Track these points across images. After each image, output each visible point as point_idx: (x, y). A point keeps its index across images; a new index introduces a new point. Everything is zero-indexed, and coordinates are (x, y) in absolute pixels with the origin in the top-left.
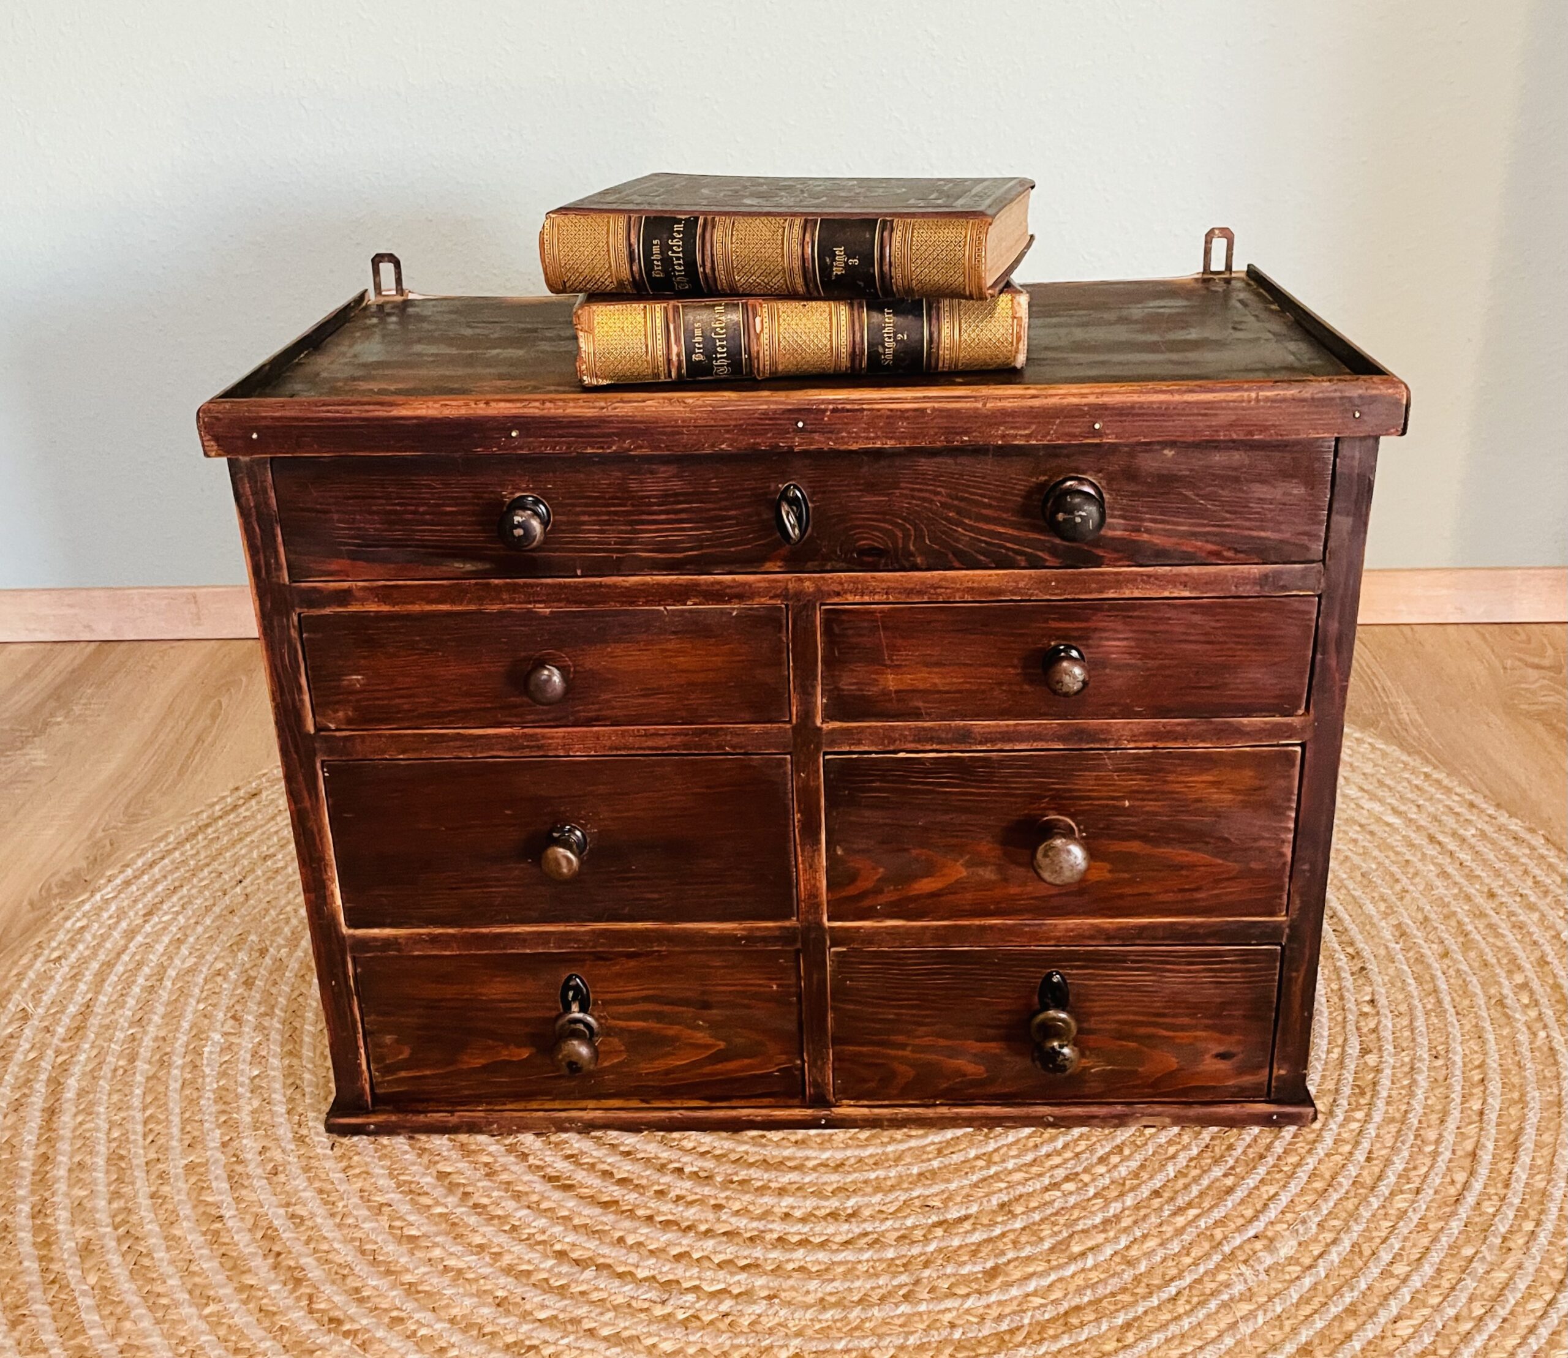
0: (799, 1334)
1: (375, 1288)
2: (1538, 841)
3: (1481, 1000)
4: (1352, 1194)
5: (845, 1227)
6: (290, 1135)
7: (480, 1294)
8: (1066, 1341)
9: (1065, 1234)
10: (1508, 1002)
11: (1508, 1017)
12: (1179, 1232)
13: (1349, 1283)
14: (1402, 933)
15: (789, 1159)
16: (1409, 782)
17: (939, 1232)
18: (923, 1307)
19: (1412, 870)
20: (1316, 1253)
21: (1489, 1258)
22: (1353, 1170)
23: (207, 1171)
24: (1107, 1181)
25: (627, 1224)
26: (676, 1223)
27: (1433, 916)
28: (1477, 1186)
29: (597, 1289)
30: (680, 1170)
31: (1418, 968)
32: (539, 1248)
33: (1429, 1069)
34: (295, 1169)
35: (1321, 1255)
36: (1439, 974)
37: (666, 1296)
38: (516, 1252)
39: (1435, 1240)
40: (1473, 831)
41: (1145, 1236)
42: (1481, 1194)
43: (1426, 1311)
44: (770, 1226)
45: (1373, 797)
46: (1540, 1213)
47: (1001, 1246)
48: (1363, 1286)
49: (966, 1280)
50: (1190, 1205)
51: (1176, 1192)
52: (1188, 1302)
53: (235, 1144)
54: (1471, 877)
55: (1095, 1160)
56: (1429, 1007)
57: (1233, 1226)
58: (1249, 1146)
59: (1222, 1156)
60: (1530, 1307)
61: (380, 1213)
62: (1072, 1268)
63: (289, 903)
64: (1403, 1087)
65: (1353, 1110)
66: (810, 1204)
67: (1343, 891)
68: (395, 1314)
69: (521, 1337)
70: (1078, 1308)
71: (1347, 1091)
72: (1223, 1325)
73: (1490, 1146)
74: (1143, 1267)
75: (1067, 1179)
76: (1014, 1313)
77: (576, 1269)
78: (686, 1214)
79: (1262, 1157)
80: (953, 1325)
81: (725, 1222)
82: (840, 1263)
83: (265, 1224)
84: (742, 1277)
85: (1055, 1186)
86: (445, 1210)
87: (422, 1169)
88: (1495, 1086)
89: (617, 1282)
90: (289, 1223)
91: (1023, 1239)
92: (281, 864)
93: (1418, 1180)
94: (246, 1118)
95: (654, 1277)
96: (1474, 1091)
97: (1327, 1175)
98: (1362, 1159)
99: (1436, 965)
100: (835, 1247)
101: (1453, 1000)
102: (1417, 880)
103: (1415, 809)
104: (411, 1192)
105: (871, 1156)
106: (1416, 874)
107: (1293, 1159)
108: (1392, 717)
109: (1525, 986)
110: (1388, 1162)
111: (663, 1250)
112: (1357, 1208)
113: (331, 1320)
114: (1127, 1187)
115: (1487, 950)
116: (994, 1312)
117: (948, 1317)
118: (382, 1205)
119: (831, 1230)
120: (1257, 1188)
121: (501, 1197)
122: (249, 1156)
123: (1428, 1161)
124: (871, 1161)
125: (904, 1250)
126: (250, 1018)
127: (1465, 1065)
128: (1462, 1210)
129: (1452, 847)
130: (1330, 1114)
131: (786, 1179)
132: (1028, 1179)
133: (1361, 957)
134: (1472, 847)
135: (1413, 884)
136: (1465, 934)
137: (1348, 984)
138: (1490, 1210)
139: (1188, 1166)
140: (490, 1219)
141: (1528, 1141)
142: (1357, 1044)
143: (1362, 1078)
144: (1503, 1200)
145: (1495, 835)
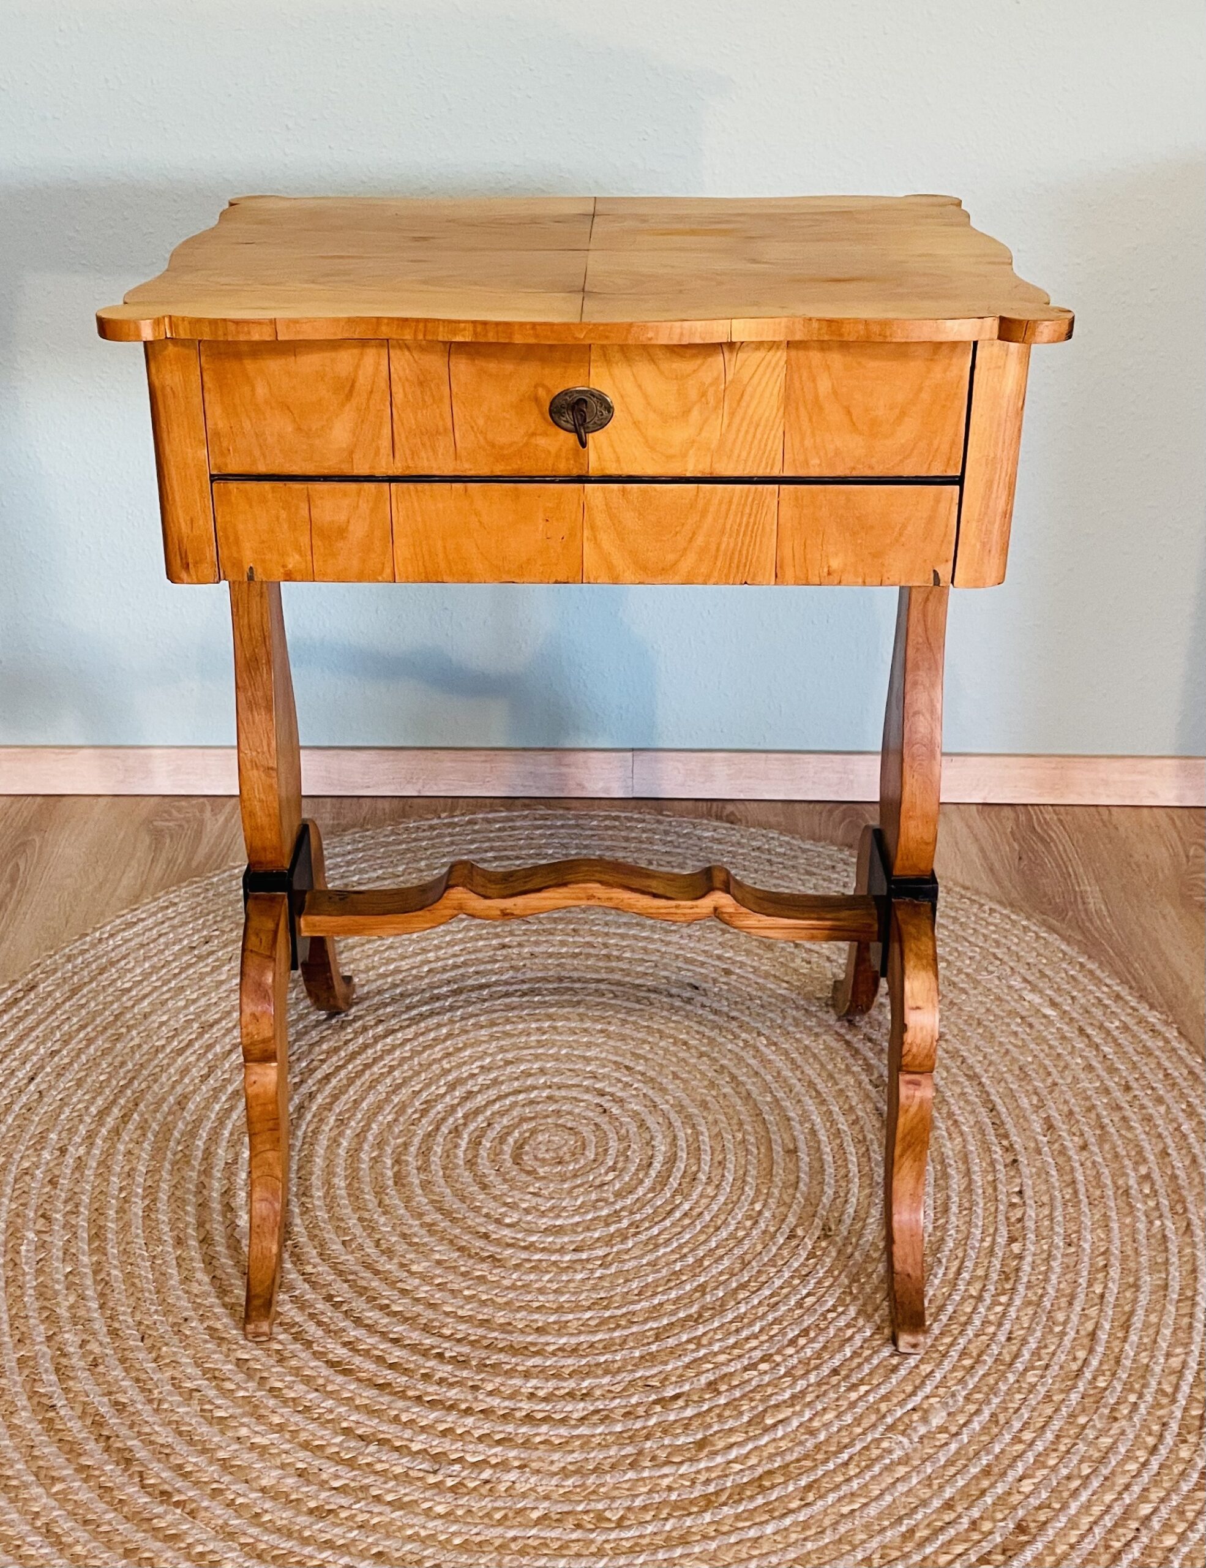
0: (547, 1497)
1: (195, 1464)
2: (1172, 1034)
3: (1110, 1193)
4: (994, 1370)
5: (582, 1405)
7: (283, 1466)
8: (760, 1500)
9: (760, 1409)
10: (1133, 1192)
11: (1129, 1204)
12: (853, 1405)
13: (986, 1448)
14: (1050, 1126)
15: (532, 1344)
16: (1067, 972)
17: (658, 1408)
18: (646, 1474)
19: (1062, 1064)
20: (961, 1422)
21: (1099, 1426)
22: (995, 1349)
23: (37, 1364)
24: (795, 1361)
25: (401, 1404)
26: (442, 1403)
27: (1077, 1109)
28: (1095, 1363)
29: (381, 1461)
30: (440, 1356)
31: (1061, 1160)
32: (329, 1425)
33: (1064, 1255)
34: (112, 1361)
35: (965, 1425)
36: (1077, 1165)
37: (436, 1467)
38: (309, 1430)
39: (1057, 1410)
40: (1117, 1023)
41: (824, 1409)
42: (1097, 1370)
43: (1045, 1472)
44: (519, 1405)
45: (1034, 989)
46: (1144, 1386)
47: (708, 1420)
48: (997, 1450)
49: (679, 1449)
50: (862, 1382)
51: (852, 1370)
52: (858, 1466)
53: (59, 1337)
54: (1112, 1070)
55: (786, 1342)
56: (1067, 1197)
57: (895, 1400)
60: (1127, 1467)
61: (191, 1398)
62: (765, 1439)
63: (79, 1102)
64: (1040, 1274)
65: (998, 1295)
66: (551, 1384)
67: (1003, 1084)
68: (215, 1486)
69: (321, 1503)
70: (770, 1473)
71: (994, 1276)
72: (883, 1486)
73: (1107, 1326)
74: (822, 1437)
75: (763, 1360)
76: (719, 1477)
77: (363, 1443)
78: (449, 1394)
80: (670, 1489)
81: (481, 1401)
82: (578, 1437)
83: (92, 1411)
84: (498, 1449)
85: (753, 1366)
86: (247, 1394)
87: (222, 1357)
88: (1115, 1272)
89: (396, 1455)
90: (113, 1410)
91: (727, 1413)
92: (66, 1060)
93: (1047, 1357)
94: (64, 1312)
95: (425, 1450)
96: (1099, 1276)
97: (974, 1354)
98: (1003, 1339)
99: (1076, 1157)
100: (573, 1422)
101: (1087, 1191)
102: (1067, 1073)
103: (1069, 1001)
104: (215, 1378)
105: (601, 1340)
106: (1066, 1067)
107: (947, 1340)
109: (1147, 1177)
110: (1024, 1341)
111: (431, 1426)
112: (997, 1383)
113: (163, 1493)
114: (811, 1366)
115: (1119, 1142)
116: (702, 1477)
117: (665, 1482)
118: (192, 1390)
119: (569, 1408)
120: (917, 1367)
121: (294, 1382)
122: (72, 1350)
123: (1056, 1340)
124: (600, 1346)
125: (629, 1424)
126: (58, 1216)
127: (1092, 1251)
128: (1080, 1384)
129: (1098, 1040)
130: (980, 1298)
131: (530, 1363)
132: (731, 1361)
133: (1014, 1150)
134: (1115, 1040)
135: (1062, 1078)
136: (1102, 1127)
137: (1001, 1176)
138: (1103, 1385)
139: (862, 1347)
140: (285, 1402)
141: (1137, 1321)
142: (1005, 1233)
143: (1007, 1265)
144: (1114, 1374)
145: (1135, 1028)
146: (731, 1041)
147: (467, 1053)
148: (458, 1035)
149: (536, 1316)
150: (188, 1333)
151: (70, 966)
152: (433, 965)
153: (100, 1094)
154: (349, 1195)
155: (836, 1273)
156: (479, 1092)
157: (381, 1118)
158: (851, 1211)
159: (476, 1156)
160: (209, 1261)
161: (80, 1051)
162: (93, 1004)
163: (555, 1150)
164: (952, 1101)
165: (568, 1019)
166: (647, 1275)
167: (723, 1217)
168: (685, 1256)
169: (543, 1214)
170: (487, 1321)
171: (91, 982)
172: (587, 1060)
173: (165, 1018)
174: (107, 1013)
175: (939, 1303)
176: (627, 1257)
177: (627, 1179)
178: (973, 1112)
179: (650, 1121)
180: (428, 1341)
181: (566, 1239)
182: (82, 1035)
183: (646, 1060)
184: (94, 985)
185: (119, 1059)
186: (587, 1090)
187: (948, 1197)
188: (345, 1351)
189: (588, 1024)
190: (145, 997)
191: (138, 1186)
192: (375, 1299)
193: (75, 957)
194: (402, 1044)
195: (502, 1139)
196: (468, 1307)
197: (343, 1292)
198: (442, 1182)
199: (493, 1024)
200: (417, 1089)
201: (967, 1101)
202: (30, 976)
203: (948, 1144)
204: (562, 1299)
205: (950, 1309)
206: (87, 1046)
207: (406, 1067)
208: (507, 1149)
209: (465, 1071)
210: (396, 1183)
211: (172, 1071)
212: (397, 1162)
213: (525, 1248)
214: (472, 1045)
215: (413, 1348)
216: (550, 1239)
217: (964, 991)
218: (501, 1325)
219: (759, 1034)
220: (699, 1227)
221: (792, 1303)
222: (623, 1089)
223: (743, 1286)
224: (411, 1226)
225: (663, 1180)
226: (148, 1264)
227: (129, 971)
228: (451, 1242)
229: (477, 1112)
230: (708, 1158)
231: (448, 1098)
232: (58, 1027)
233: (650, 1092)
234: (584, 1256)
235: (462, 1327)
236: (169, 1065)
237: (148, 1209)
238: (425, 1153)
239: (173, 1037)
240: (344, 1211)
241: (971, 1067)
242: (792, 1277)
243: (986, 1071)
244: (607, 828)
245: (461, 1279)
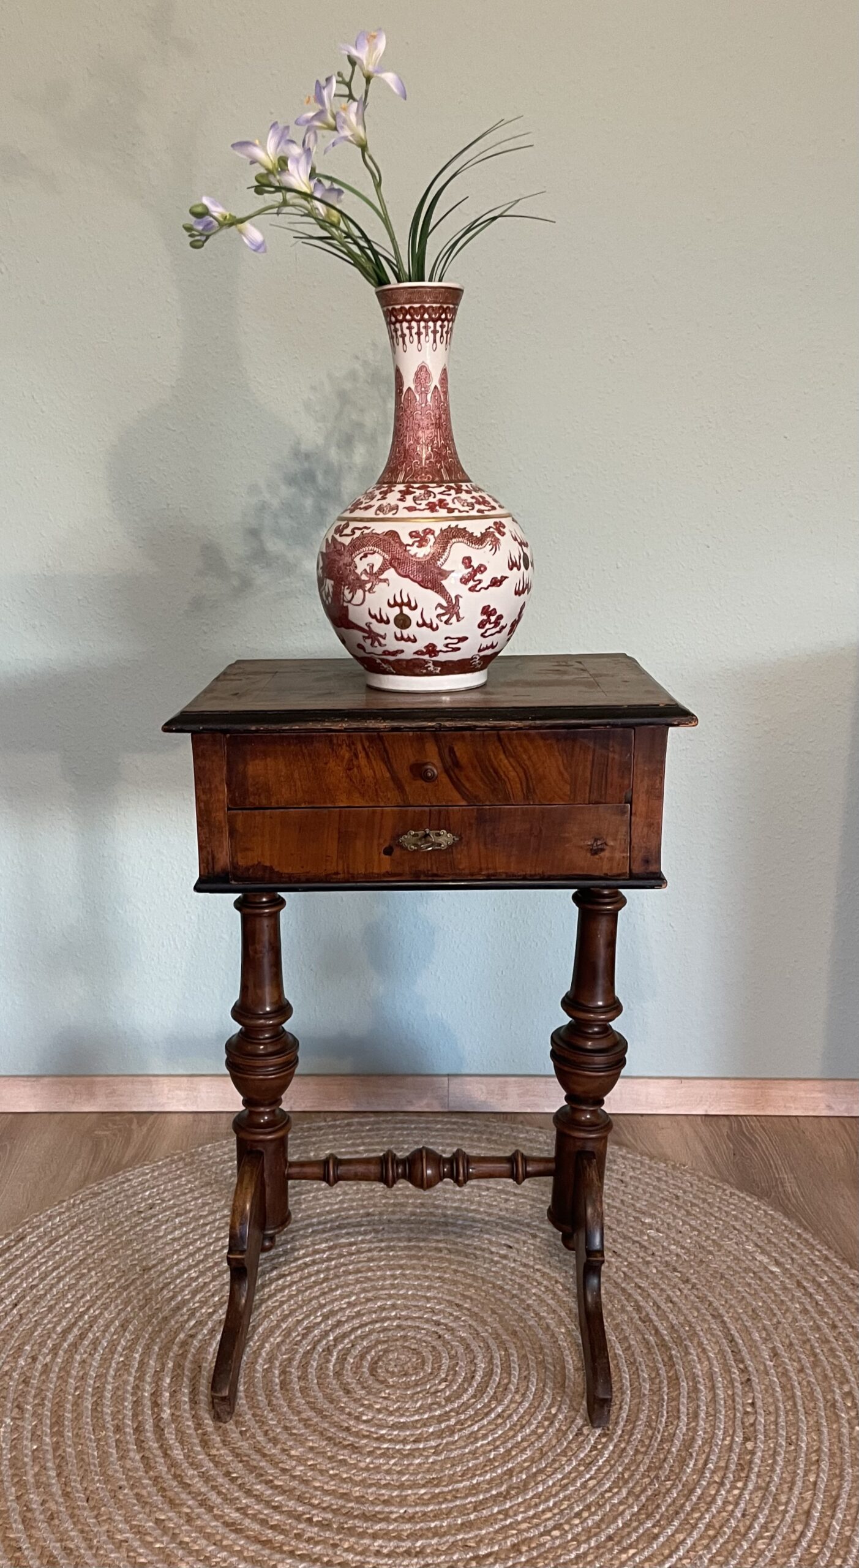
3: (821, 1405)
4: (732, 1539)
5: (415, 1560)
6: (60, 1492)
11: (836, 1414)
14: (775, 1354)
15: (379, 1513)
16: (788, 1240)
19: (784, 1308)
22: (733, 1523)
23: (9, 1516)
24: (580, 1529)
25: (278, 1556)
26: (308, 1556)
27: (795, 1341)
28: (809, 1534)
30: (310, 1520)
31: (784, 1380)
33: (786, 1452)
34: (65, 1516)
36: (796, 1384)
40: (826, 1278)
42: (811, 1540)
44: (368, 1559)
45: (764, 1252)
50: (630, 1546)
51: (622, 1537)
53: (25, 1497)
54: (822, 1313)
55: (573, 1515)
56: (789, 1407)
57: (656, 1561)
58: (670, 1505)
59: (652, 1513)
61: (120, 1546)
63: (49, 1323)
64: (768, 1466)
65: (735, 1481)
66: (393, 1544)
67: (740, 1322)
71: (733, 1467)
73: (819, 1507)
75: (555, 1528)
79: (677, 1513)
81: (340, 1556)
83: (48, 1554)
85: (547, 1533)
86: (162, 1546)
87: (145, 1517)
88: (825, 1465)
90: (63, 1553)
92: (42, 1292)
93: (772, 1530)
94: (30, 1478)
96: (813, 1468)
97: (717, 1526)
98: (739, 1515)
99: (795, 1378)
101: (804, 1403)
102: (788, 1315)
103: (790, 1261)
104: (139, 1532)
105: (432, 1511)
106: (787, 1310)
107: (697, 1515)
108: (780, 1189)
110: (755, 1517)
112: (734, 1549)
114: (592, 1534)
115: (828, 1367)
118: (122, 1541)
120: (673, 1535)
121: (198, 1537)
122: (34, 1506)
123: (780, 1517)
124: (432, 1515)
126: (28, 1407)
127: (807, 1450)
128: (798, 1551)
129: (811, 1290)
130: (722, 1484)
131: (377, 1527)
132: (530, 1528)
133: (749, 1371)
134: (824, 1291)
135: (784, 1318)
136: (815, 1355)
137: (739, 1391)
138: (816, 1551)
139: (631, 1520)
140: (190, 1552)
141: (842, 1503)
142: (741, 1434)
143: (744, 1459)
144: (824, 1544)
145: (840, 1282)
146: (536, 1287)
147: (338, 1293)
148: (332, 1279)
149: (383, 1491)
150: (121, 1497)
151: (50, 1224)
152: (315, 1228)
153: (65, 1317)
154: (247, 1397)
155: (612, 1462)
156: (346, 1321)
157: (272, 1339)
158: (624, 1415)
159: (342, 1369)
160: (140, 1444)
161: (52, 1287)
162: (64, 1252)
163: (402, 1366)
164: (701, 1334)
165: (414, 1268)
166: (468, 1461)
167: (527, 1418)
168: (498, 1447)
169: (391, 1414)
170: (345, 1494)
171: (64, 1235)
172: (428, 1299)
173: (116, 1263)
174: (74, 1258)
175: (691, 1487)
176: (453, 1447)
177: (455, 1388)
178: (717, 1342)
179: (474, 1345)
180: (300, 1509)
181: (408, 1433)
182: (54, 1274)
183: (471, 1299)
184: (66, 1237)
185: (81, 1292)
186: (427, 1321)
187: (698, 1406)
188: (237, 1515)
189: (429, 1273)
190: (103, 1246)
191: (89, 1386)
192: (262, 1475)
193: (55, 1217)
194: (290, 1285)
195: (362, 1357)
196: (333, 1483)
197: (237, 1469)
198: (316, 1387)
199: (358, 1271)
200: (300, 1318)
201: (713, 1335)
202: (20, 1230)
203: (698, 1366)
204: (403, 1479)
205: (699, 1491)
206: (58, 1282)
207: (292, 1302)
208: (366, 1364)
209: (336, 1306)
210: (281, 1388)
211: (119, 1301)
212: (283, 1372)
213: (377, 1439)
214: (342, 1287)
215: (290, 1514)
216: (396, 1433)
217: (710, 1253)
218: (357, 1498)
219: (557, 1282)
220: (508, 1426)
221: (578, 1485)
222: (454, 1321)
223: (540, 1471)
224: (291, 1421)
225: (481, 1391)
226: (95, 1444)
227: (93, 1228)
228: (321, 1433)
229: (345, 1335)
230: (517, 1374)
231: (323, 1326)
232: (38, 1267)
233: (474, 1324)
234: (421, 1446)
235: (327, 1498)
236: (116, 1297)
237: (96, 1404)
238: (304, 1366)
239: (121, 1277)
240: (242, 1409)
241: (716, 1309)
242: (579, 1465)
243: (728, 1312)
244: (448, 1130)
245: (327, 1461)
